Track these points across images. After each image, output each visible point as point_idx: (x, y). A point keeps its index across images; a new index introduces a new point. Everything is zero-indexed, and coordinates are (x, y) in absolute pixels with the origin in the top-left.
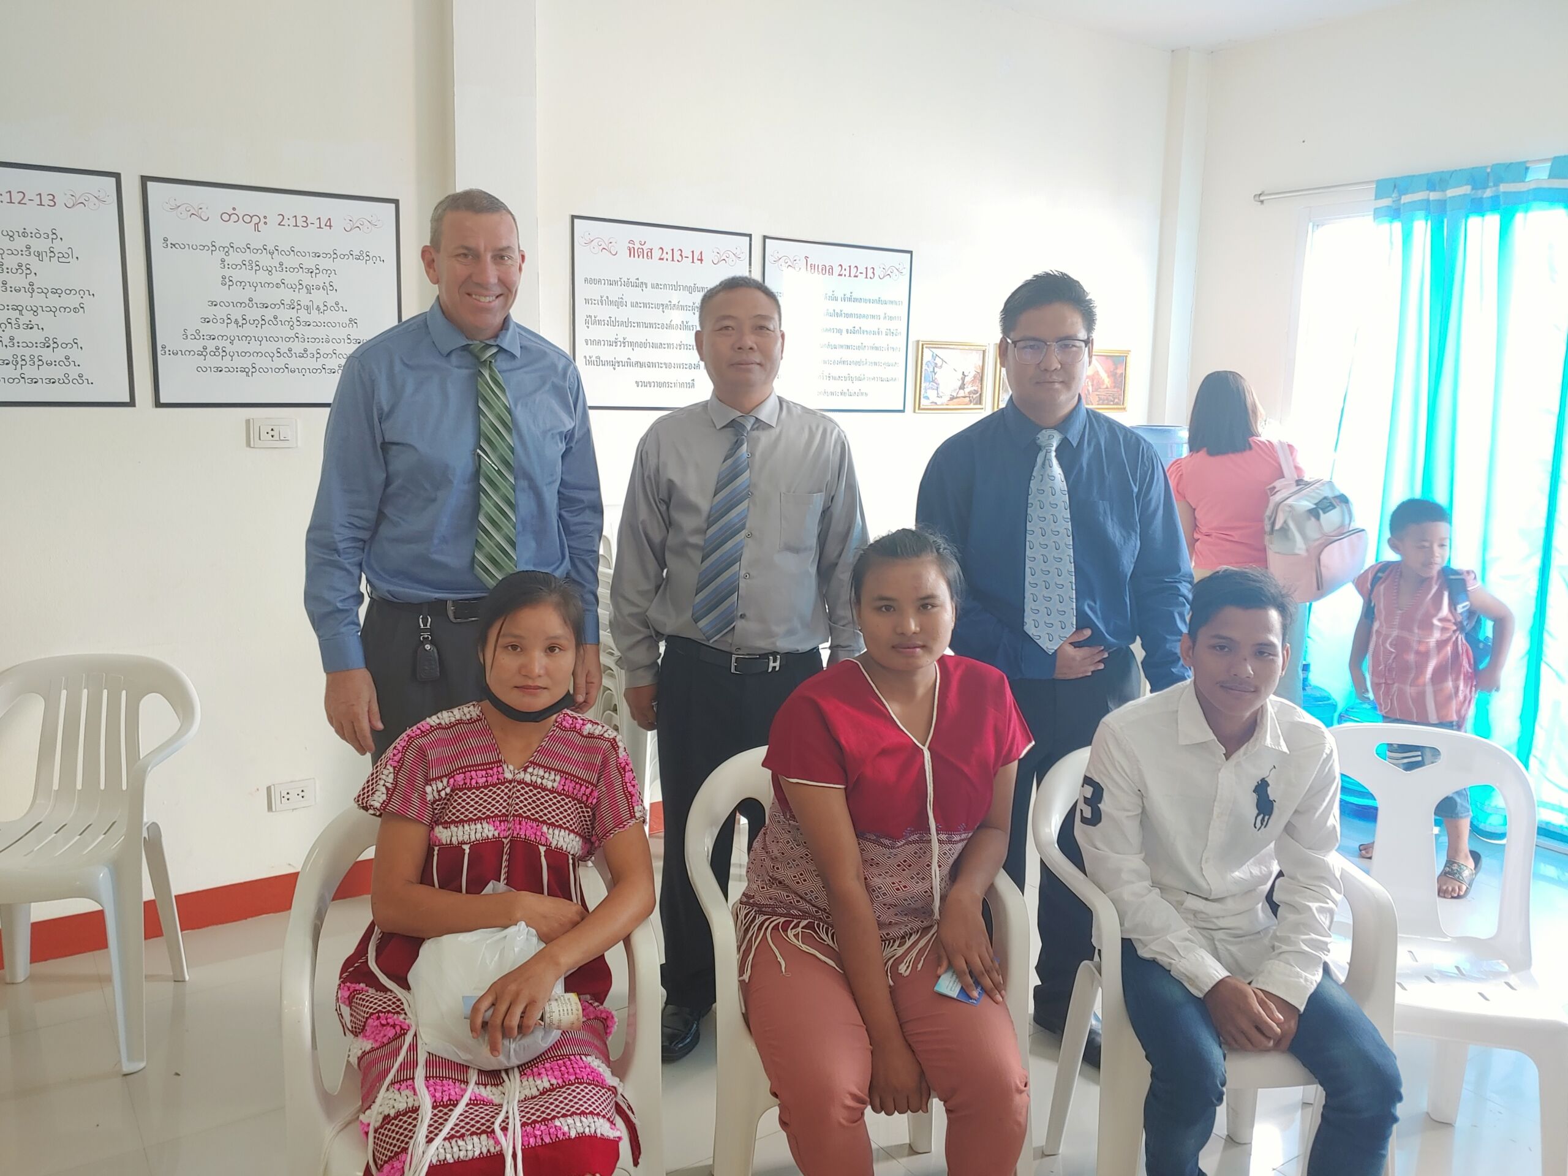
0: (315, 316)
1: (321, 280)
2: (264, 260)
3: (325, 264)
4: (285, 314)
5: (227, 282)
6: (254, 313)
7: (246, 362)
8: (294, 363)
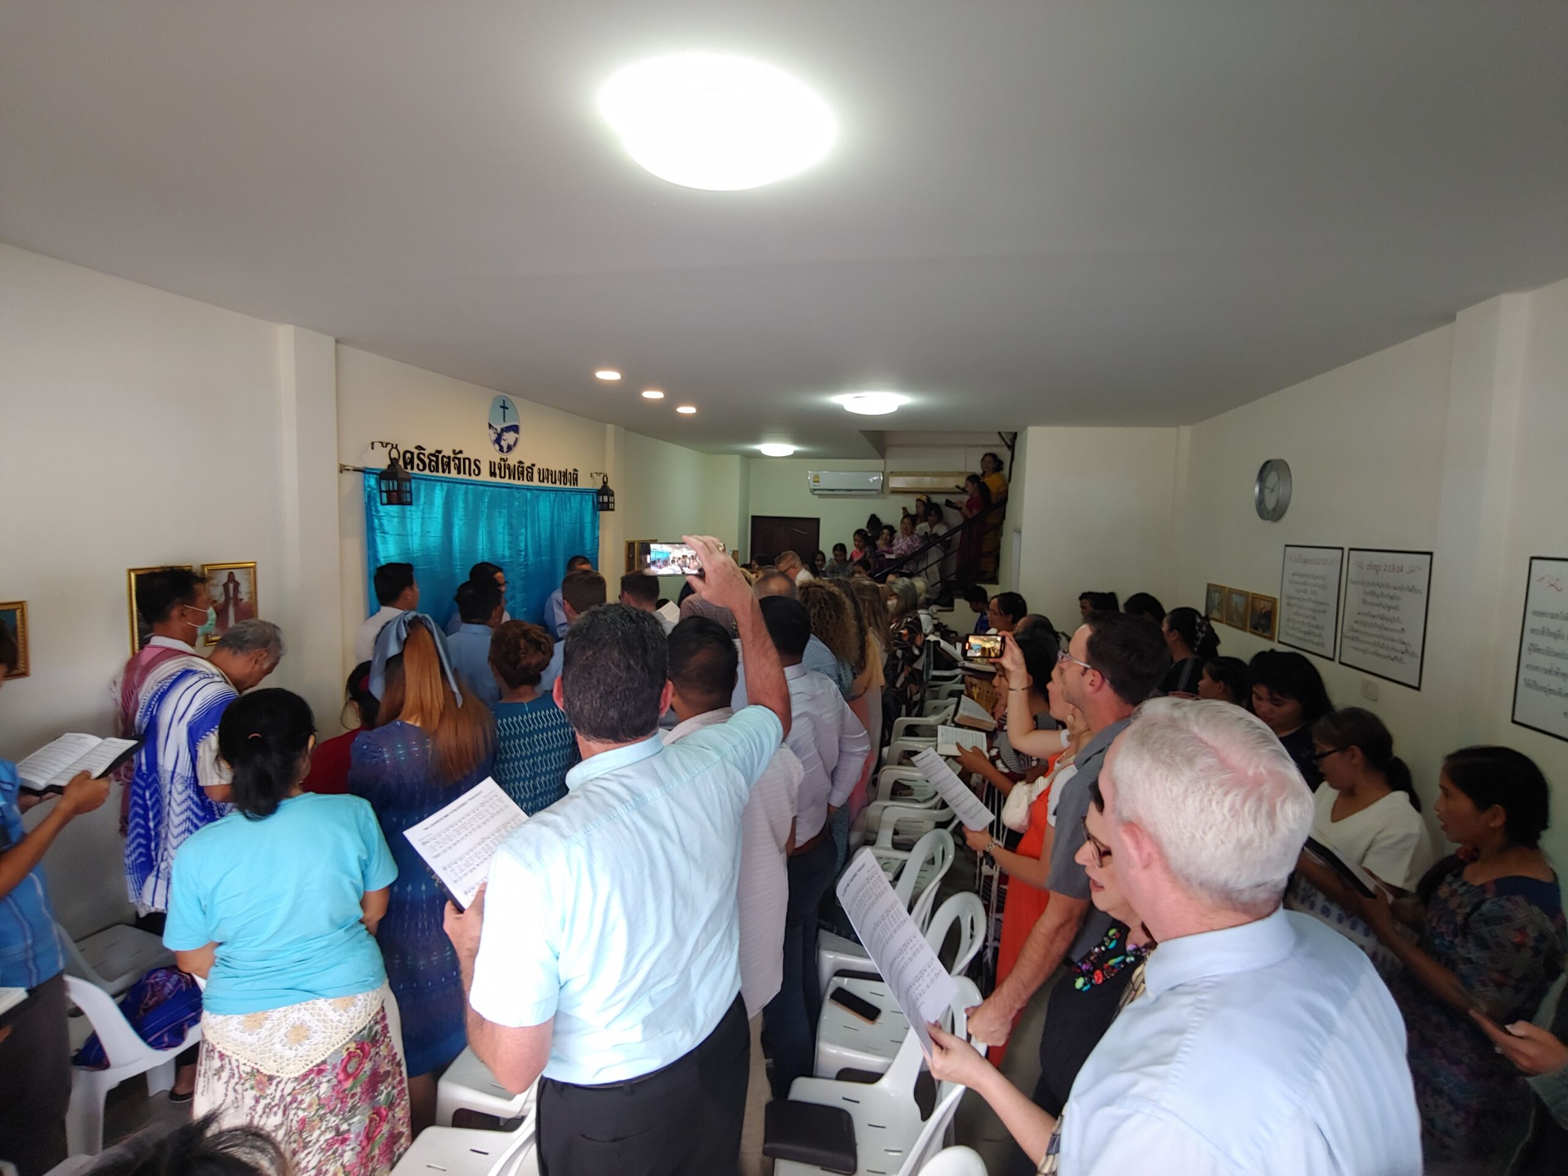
0: (1388, 625)
1: (1394, 603)
2: (1378, 590)
3: (1397, 593)
4: (1379, 622)
5: (1364, 602)
6: (1370, 620)
7: (1363, 646)
8: (1381, 651)
